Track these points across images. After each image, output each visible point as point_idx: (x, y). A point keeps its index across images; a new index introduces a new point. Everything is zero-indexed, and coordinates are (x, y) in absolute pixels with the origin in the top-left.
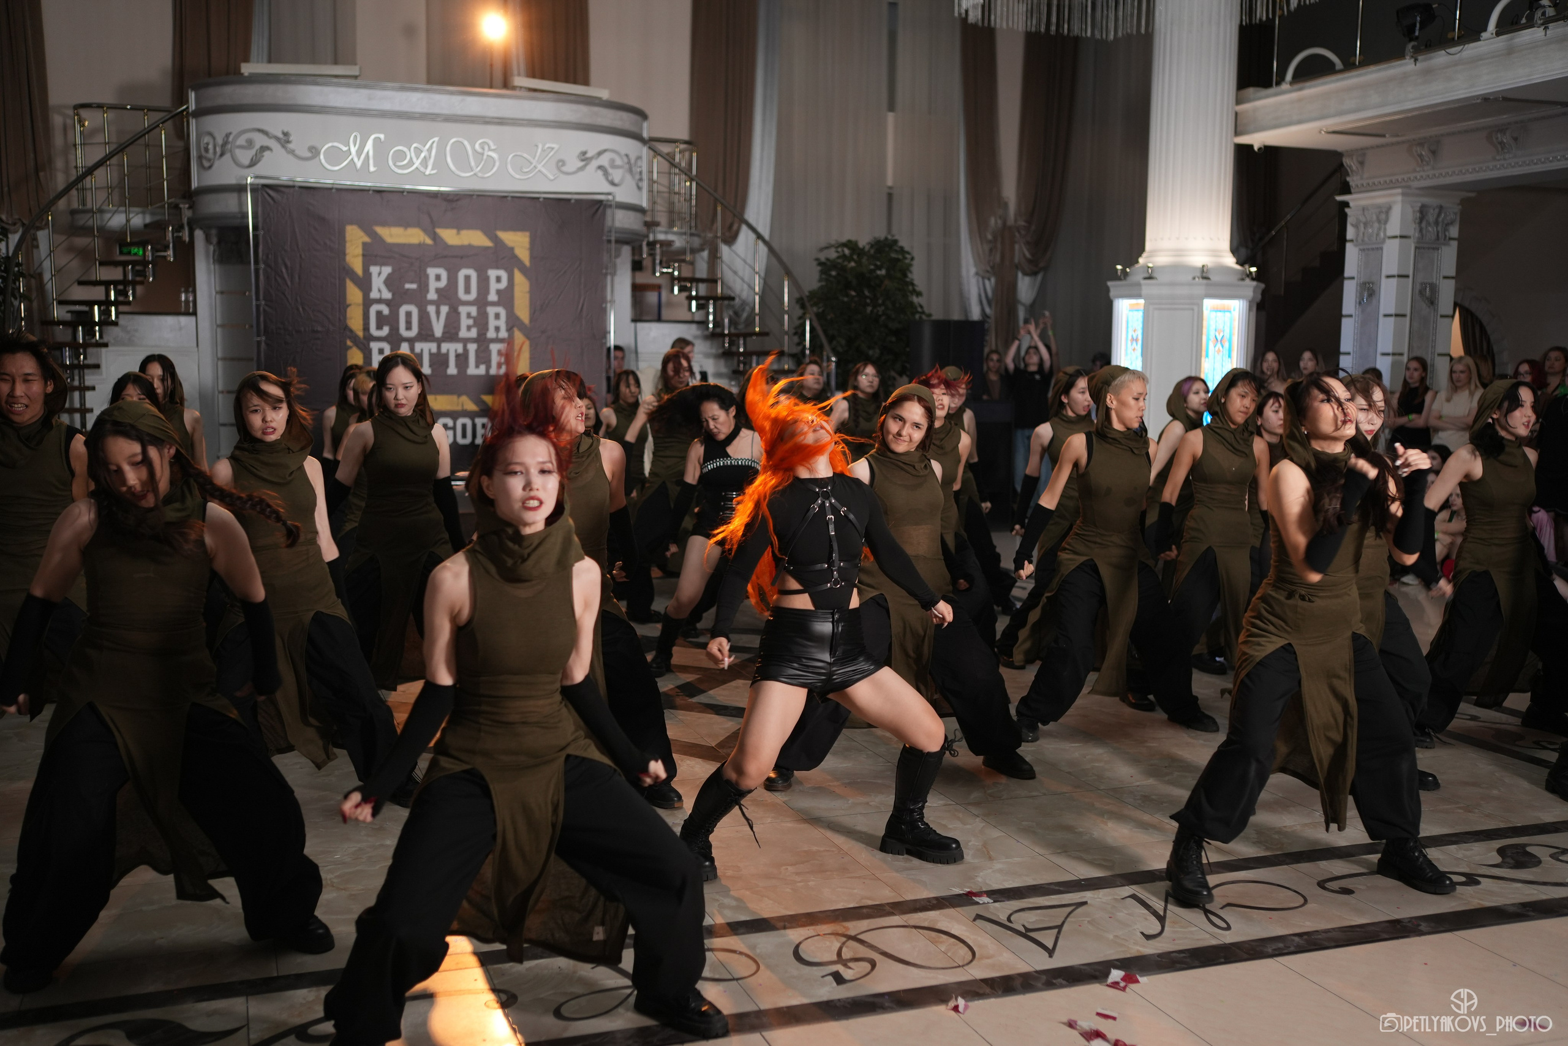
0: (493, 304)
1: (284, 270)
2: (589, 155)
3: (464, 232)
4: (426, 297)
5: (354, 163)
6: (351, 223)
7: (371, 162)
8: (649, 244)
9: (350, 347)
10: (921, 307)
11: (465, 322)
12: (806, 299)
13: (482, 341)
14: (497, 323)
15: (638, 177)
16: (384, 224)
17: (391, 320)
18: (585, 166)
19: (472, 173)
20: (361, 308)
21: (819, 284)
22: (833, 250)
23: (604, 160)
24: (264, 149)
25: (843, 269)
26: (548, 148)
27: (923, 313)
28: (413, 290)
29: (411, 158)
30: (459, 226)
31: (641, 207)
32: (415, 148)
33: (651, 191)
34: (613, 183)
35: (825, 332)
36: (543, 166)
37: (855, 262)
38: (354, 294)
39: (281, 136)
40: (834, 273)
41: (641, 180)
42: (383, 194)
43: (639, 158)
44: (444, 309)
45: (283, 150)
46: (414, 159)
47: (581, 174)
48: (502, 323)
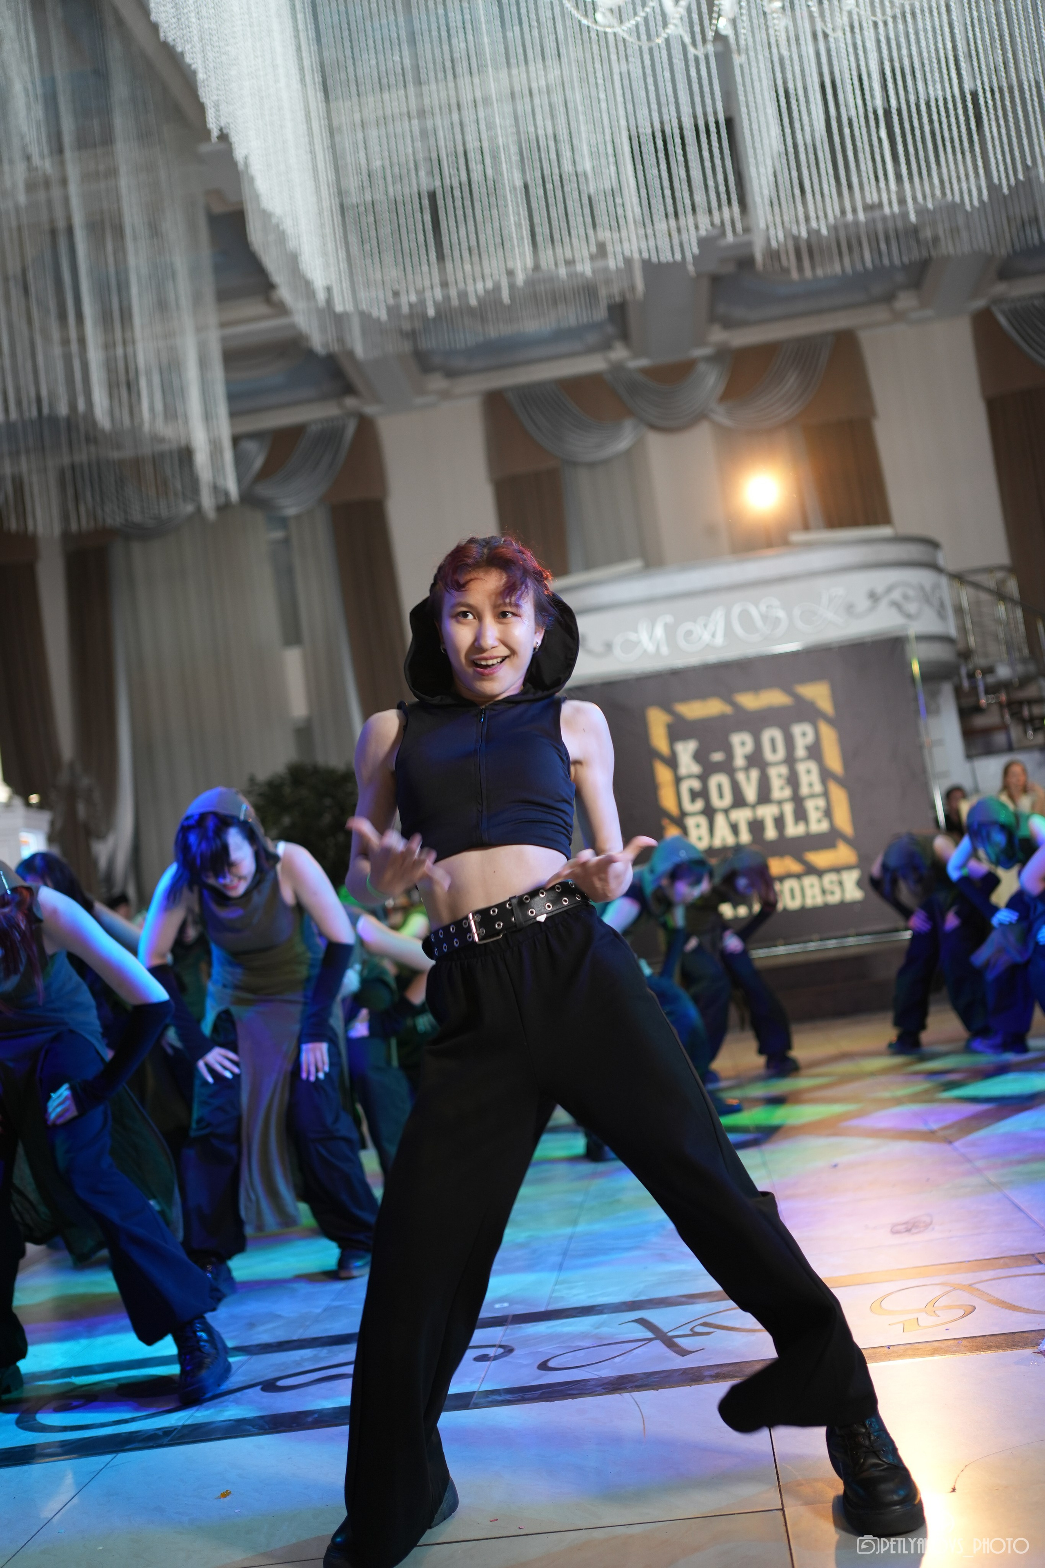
0: (803, 760)
2: (878, 593)
3: (762, 694)
4: (734, 764)
5: (647, 649)
6: (652, 706)
7: (663, 645)
8: (969, 676)
9: (666, 824)
11: (777, 783)
13: (798, 801)
14: (810, 778)
15: (940, 607)
16: (682, 700)
17: (702, 794)
18: (876, 605)
20: (673, 787)
26: (835, 595)
28: (720, 759)
29: (700, 634)
30: (755, 689)
31: (950, 636)
32: (703, 623)
33: (959, 619)
34: (909, 616)
36: (832, 614)
38: (663, 774)
41: (945, 609)
42: (679, 674)
44: (755, 774)
46: (704, 634)
47: (873, 612)
48: (815, 777)
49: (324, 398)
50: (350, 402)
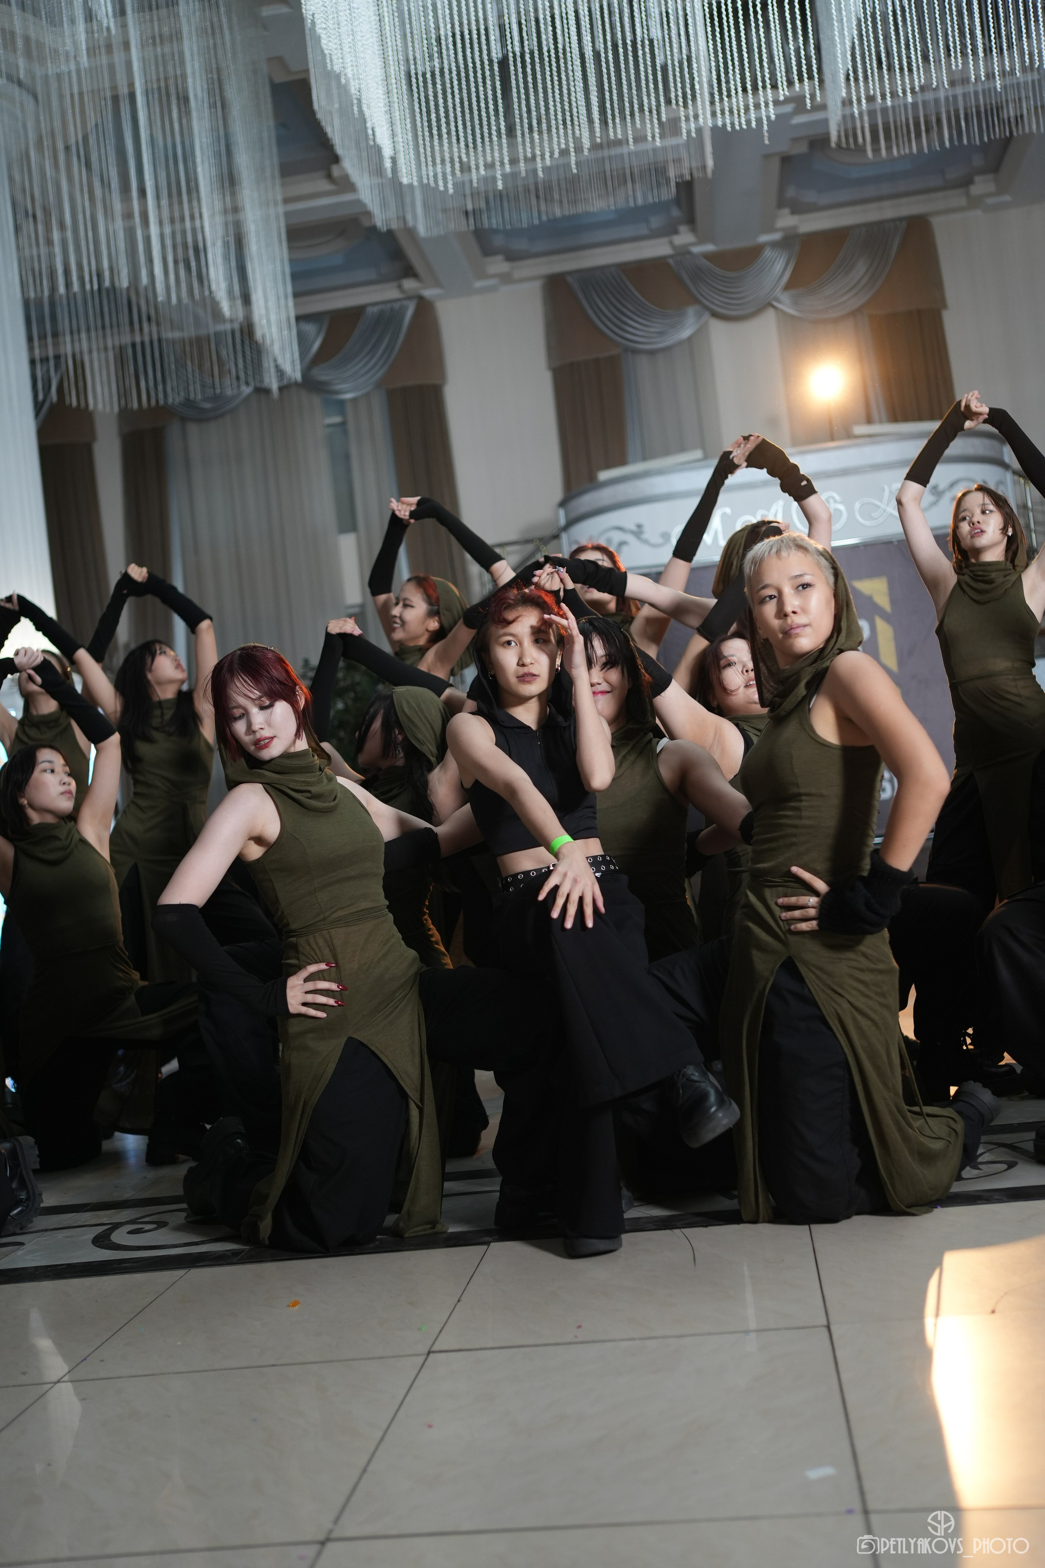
2: (940, 488)
18: (938, 500)
45: (638, 542)
49: (382, 280)
50: (409, 284)
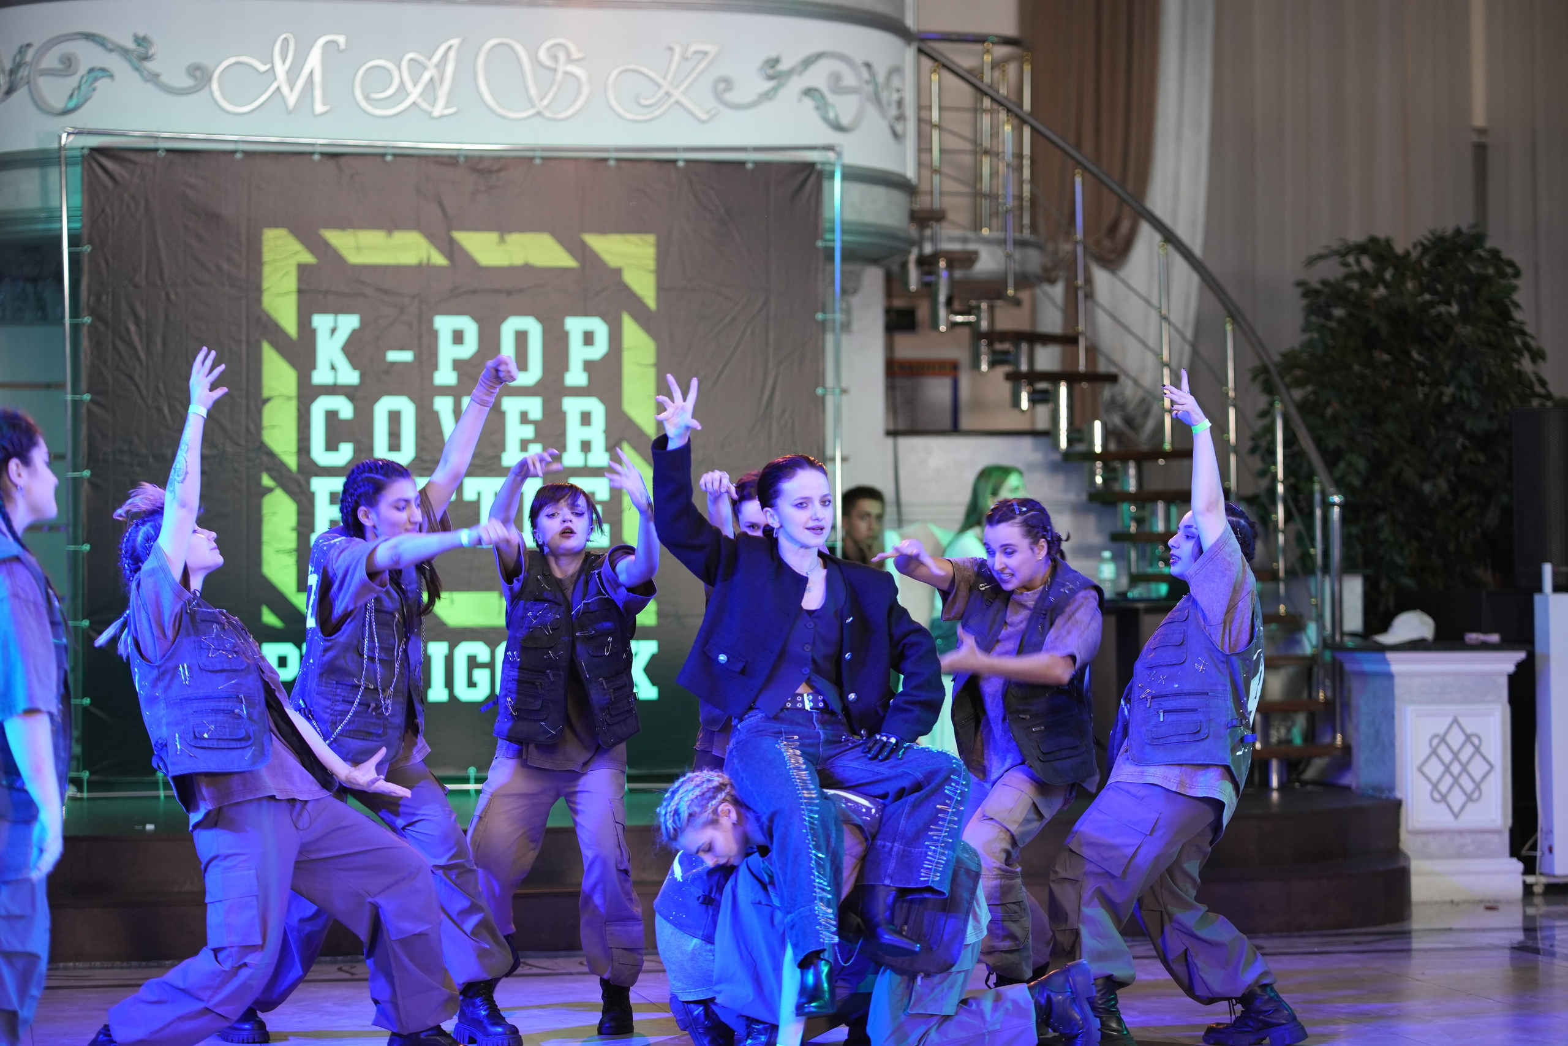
0: (577, 392)
1: (132, 327)
2: (783, 66)
3: (514, 238)
4: (431, 378)
5: (283, 98)
6: (276, 226)
7: (318, 93)
8: (927, 263)
9: (270, 490)
10: (1543, 383)
11: (515, 432)
12: (1273, 370)
14: (586, 433)
15: (893, 112)
16: (344, 224)
17: (356, 429)
18: (775, 90)
19: (532, 111)
20: (293, 406)
21: (1305, 337)
22: (1334, 262)
23: (818, 76)
24: (99, 73)
25: (1357, 304)
26: (697, 52)
27: (1549, 396)
28: (404, 364)
29: (402, 83)
30: (503, 226)
31: (904, 177)
32: (411, 60)
33: (923, 147)
34: (836, 127)
35: (1318, 442)
36: (684, 93)
37: (1387, 285)
38: (278, 376)
39: (130, 45)
40: (1339, 312)
41: (901, 118)
42: (343, 160)
43: (896, 70)
45: (135, 75)
46: (409, 85)
47: (767, 107)
48: (596, 433)
